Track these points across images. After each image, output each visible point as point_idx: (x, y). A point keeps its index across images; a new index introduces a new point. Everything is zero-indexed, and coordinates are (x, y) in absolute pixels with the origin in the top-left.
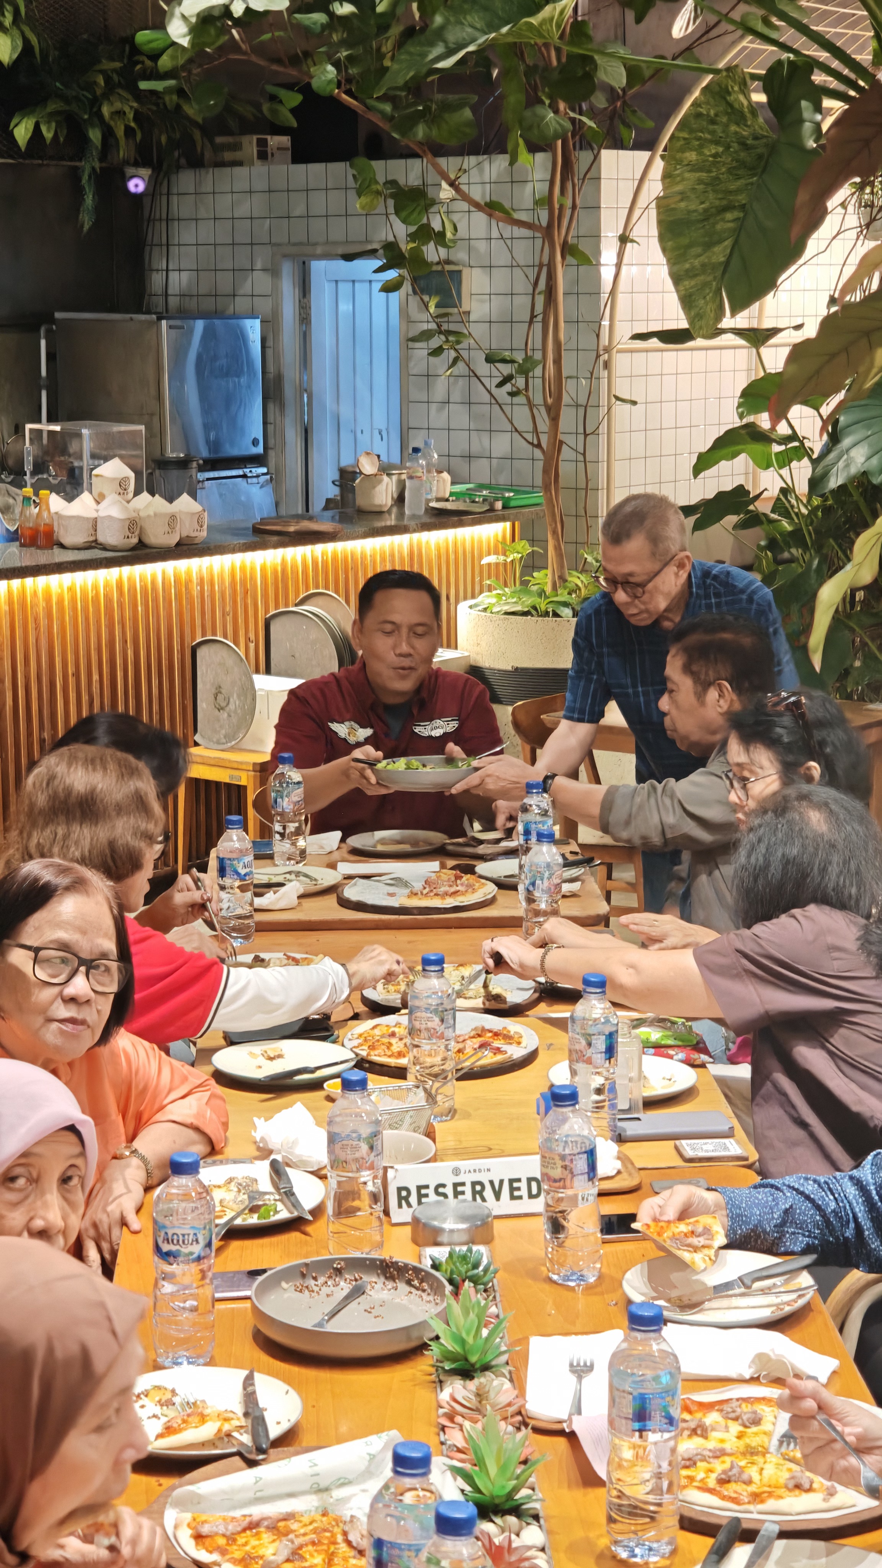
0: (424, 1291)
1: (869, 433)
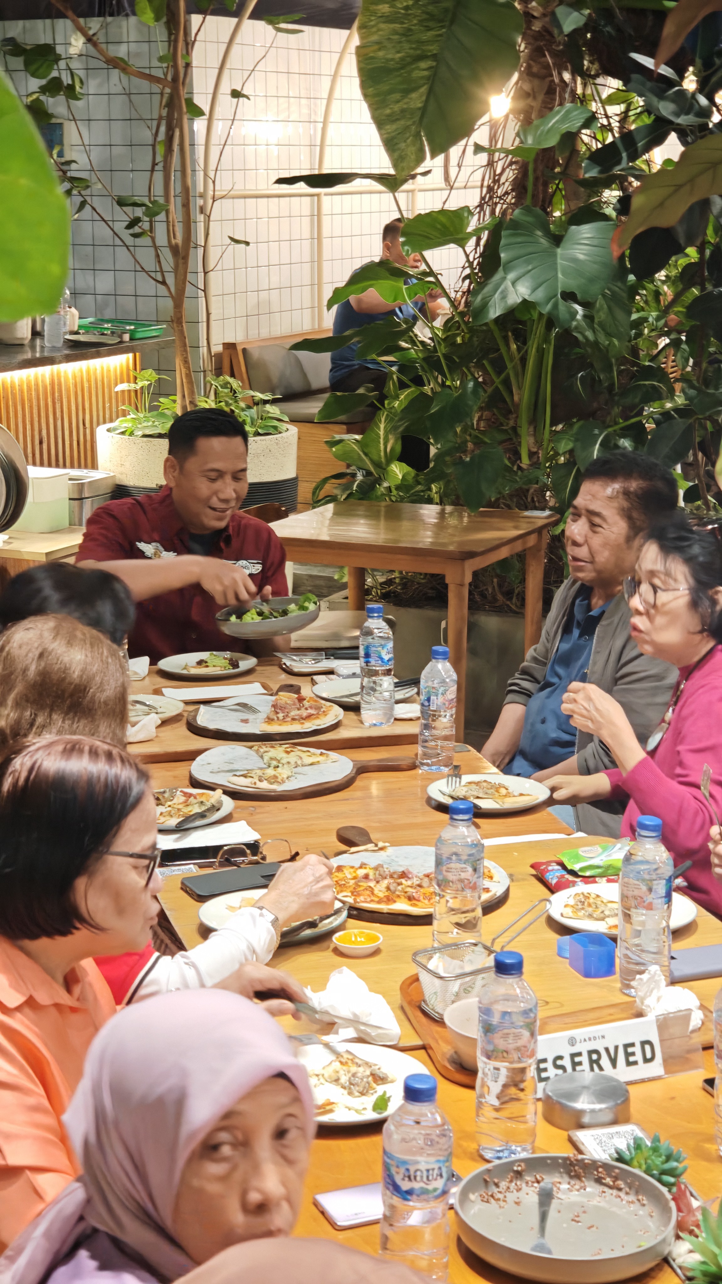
0: (620, 1189)
1: (530, 267)
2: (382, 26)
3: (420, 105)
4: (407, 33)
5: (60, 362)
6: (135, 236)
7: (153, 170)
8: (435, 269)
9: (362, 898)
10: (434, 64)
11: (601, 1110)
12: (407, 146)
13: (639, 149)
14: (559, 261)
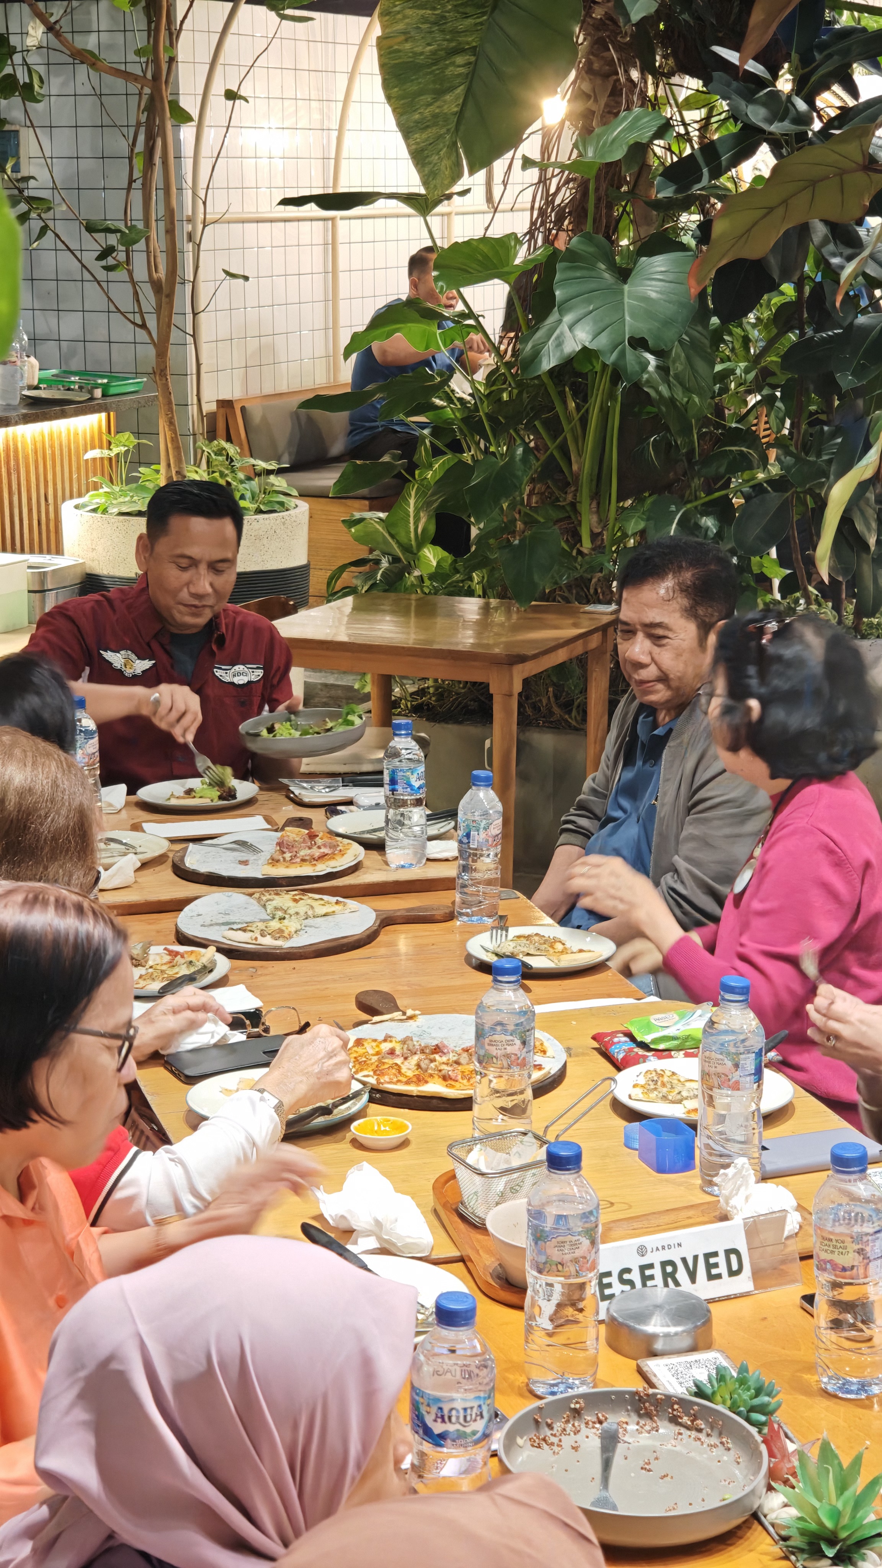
1: (591, 308)
2: (409, 12)
3: (456, 109)
4: (439, 22)
5: (16, 424)
6: (108, 268)
7: (129, 188)
8: (476, 310)
9: (387, 1078)
10: (473, 59)
11: (676, 1334)
12: (441, 159)
13: (724, 163)
14: (626, 300)
